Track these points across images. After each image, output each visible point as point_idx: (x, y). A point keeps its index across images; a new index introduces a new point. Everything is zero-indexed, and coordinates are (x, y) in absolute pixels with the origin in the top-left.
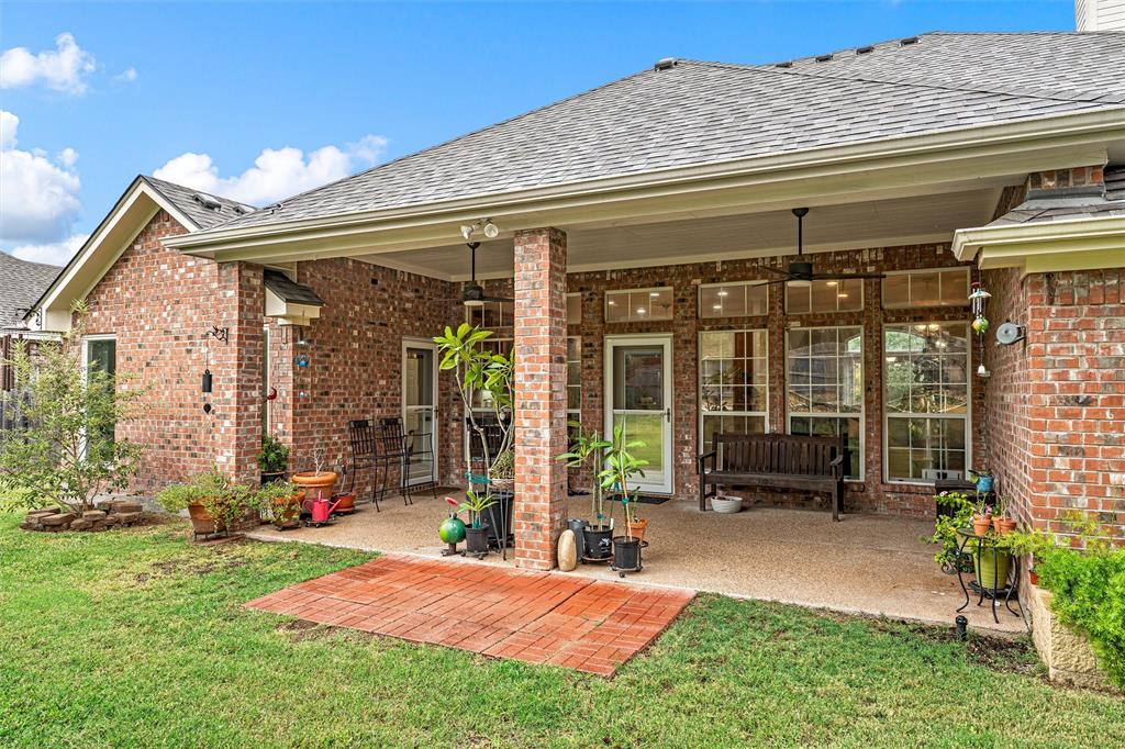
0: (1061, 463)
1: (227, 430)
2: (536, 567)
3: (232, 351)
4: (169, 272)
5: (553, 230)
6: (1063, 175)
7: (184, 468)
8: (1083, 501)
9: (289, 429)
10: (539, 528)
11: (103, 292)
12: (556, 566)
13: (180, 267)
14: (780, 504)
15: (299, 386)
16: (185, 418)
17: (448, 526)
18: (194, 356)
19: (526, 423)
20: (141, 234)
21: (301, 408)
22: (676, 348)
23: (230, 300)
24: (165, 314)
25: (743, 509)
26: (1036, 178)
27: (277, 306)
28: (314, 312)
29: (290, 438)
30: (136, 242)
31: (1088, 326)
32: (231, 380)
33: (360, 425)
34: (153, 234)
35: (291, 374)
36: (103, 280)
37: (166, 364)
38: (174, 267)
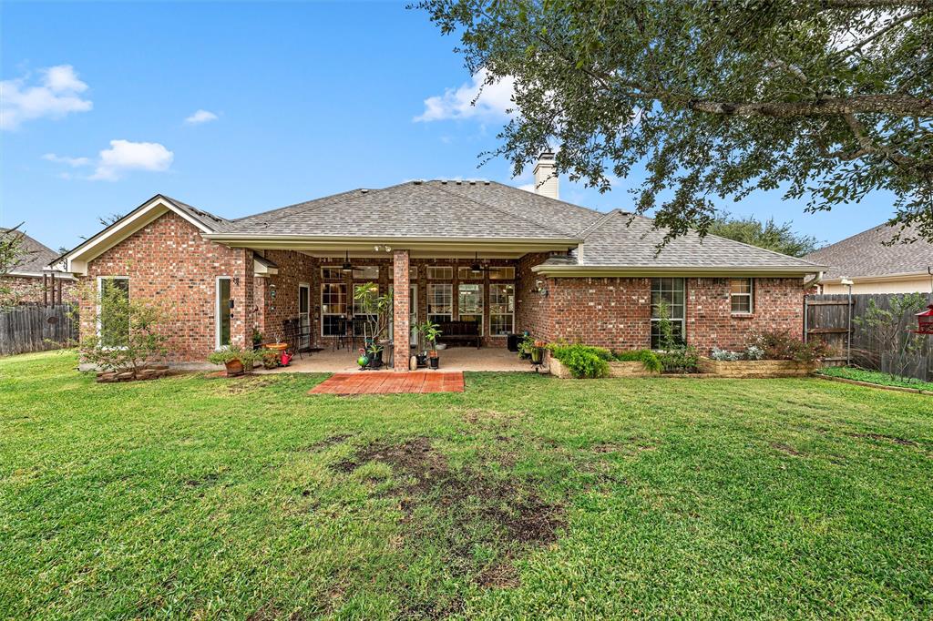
0: (557, 326)
1: (239, 326)
2: (404, 370)
3: (242, 289)
4: (174, 246)
5: (409, 251)
6: (558, 252)
7: (188, 346)
8: (561, 335)
9: (262, 324)
10: (404, 356)
11: (117, 253)
12: (410, 369)
13: (183, 243)
14: (457, 346)
15: (266, 305)
16: (189, 321)
17: (362, 359)
18: (195, 290)
19: (399, 319)
20: (151, 224)
21: (268, 314)
22: (419, 290)
23: (240, 265)
24: (171, 268)
25: (447, 348)
26: (553, 252)
27: (261, 269)
28: (275, 272)
29: (263, 329)
30: (147, 227)
31: (563, 291)
32: (241, 302)
33: (286, 322)
34: (161, 224)
35: (263, 299)
36: (117, 245)
37: (173, 293)
38: (178, 243)
